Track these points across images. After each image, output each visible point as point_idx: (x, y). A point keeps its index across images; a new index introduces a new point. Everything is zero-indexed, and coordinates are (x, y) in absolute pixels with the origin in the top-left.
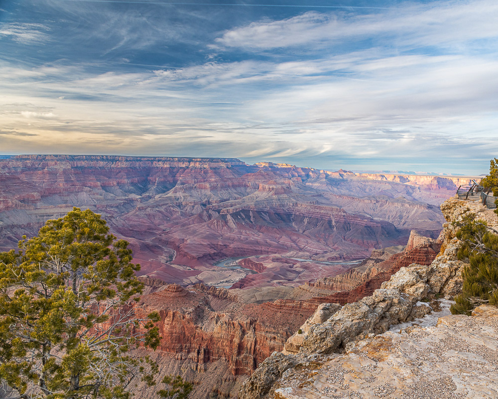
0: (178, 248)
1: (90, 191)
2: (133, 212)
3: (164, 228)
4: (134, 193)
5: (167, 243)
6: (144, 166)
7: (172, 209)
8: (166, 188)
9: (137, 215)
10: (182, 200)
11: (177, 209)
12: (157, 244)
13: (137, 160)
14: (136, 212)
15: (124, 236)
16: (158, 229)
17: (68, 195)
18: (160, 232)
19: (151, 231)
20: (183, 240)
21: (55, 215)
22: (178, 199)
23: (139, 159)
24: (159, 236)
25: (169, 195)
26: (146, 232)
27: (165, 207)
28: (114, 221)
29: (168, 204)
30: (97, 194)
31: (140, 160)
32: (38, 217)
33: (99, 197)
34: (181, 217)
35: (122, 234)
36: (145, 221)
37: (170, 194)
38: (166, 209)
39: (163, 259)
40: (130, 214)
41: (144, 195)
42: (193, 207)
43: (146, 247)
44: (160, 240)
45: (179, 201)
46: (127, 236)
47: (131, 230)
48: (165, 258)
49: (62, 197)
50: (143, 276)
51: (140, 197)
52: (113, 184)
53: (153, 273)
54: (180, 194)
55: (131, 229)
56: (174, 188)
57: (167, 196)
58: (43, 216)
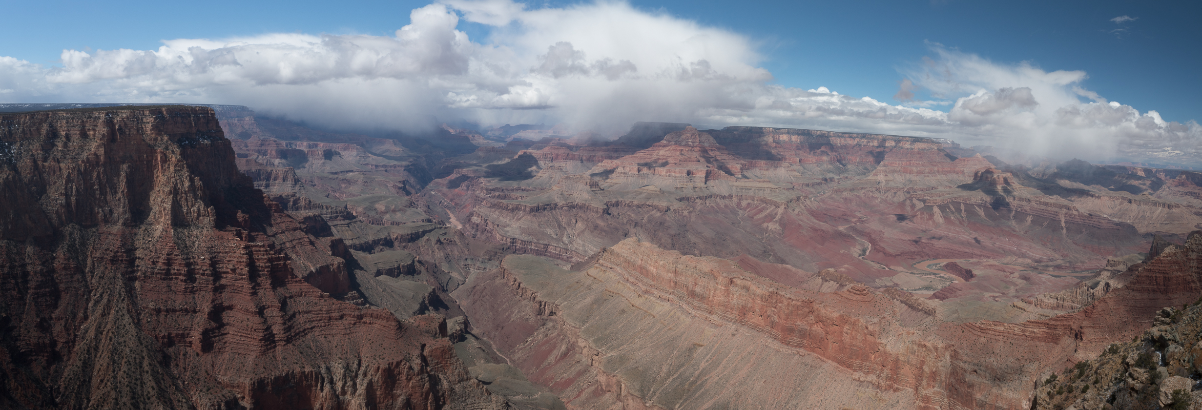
0: (872, 241)
1: (788, 167)
2: (829, 194)
3: (860, 215)
4: (832, 172)
5: (862, 233)
6: (845, 142)
7: (871, 194)
8: (867, 169)
9: (832, 198)
10: (883, 185)
11: (877, 195)
12: (851, 233)
13: (839, 137)
14: (832, 194)
15: (817, 220)
16: (854, 217)
17: (767, 170)
18: (855, 220)
19: (845, 217)
20: (881, 231)
21: (753, 189)
22: (879, 183)
23: (840, 134)
24: (853, 224)
25: (869, 178)
26: (840, 218)
27: (863, 191)
28: (808, 202)
29: (866, 188)
30: (795, 171)
31: (842, 137)
32: (738, 190)
33: (797, 174)
34: (881, 205)
35: (815, 217)
36: (841, 206)
37: (871, 177)
38: (864, 193)
39: (856, 251)
40: (826, 195)
41: (842, 176)
42: (895, 193)
43: (840, 234)
44: (854, 229)
45: (880, 186)
46: (819, 220)
47: (825, 214)
48: (859, 251)
49: (762, 171)
50: (830, 269)
51: (838, 177)
52: (812, 161)
53: (843, 268)
54: (881, 178)
55: (825, 212)
56: (874, 172)
57: (866, 178)
58: (743, 189)
